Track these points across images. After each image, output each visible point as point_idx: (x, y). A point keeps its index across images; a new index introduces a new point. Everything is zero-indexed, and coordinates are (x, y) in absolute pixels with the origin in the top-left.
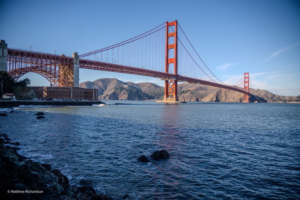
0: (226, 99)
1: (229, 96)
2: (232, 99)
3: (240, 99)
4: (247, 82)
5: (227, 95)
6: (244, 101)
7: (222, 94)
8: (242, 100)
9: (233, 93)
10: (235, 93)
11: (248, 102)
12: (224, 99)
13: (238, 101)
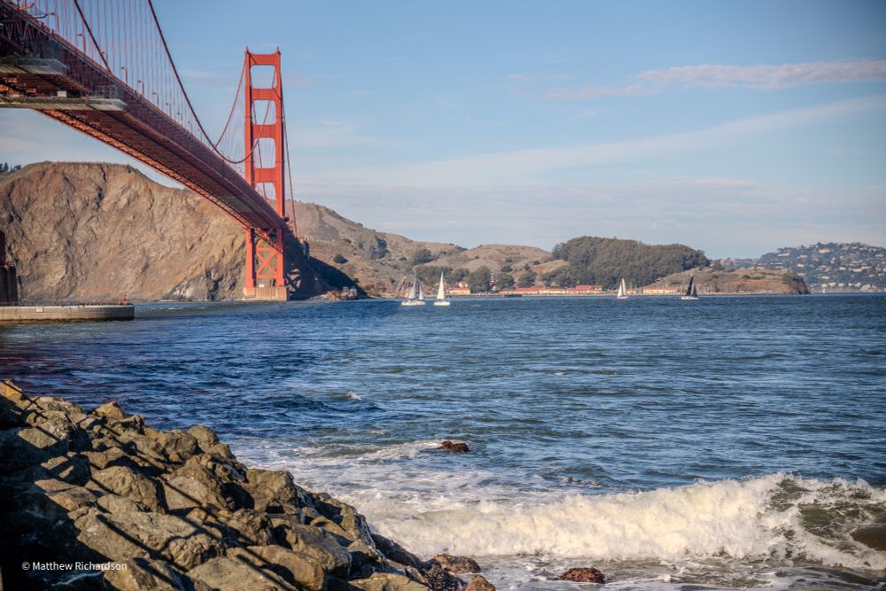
0: (72, 274)
1: (103, 251)
2: (129, 275)
3: (208, 274)
4: (269, 131)
5: (79, 240)
6: (247, 293)
7: (34, 235)
8: (225, 284)
9: (132, 225)
10: (153, 227)
11: (280, 295)
12: (56, 274)
13: (188, 294)
